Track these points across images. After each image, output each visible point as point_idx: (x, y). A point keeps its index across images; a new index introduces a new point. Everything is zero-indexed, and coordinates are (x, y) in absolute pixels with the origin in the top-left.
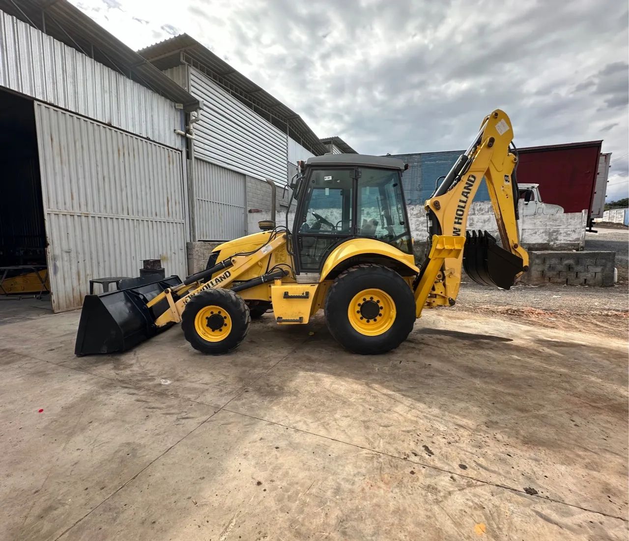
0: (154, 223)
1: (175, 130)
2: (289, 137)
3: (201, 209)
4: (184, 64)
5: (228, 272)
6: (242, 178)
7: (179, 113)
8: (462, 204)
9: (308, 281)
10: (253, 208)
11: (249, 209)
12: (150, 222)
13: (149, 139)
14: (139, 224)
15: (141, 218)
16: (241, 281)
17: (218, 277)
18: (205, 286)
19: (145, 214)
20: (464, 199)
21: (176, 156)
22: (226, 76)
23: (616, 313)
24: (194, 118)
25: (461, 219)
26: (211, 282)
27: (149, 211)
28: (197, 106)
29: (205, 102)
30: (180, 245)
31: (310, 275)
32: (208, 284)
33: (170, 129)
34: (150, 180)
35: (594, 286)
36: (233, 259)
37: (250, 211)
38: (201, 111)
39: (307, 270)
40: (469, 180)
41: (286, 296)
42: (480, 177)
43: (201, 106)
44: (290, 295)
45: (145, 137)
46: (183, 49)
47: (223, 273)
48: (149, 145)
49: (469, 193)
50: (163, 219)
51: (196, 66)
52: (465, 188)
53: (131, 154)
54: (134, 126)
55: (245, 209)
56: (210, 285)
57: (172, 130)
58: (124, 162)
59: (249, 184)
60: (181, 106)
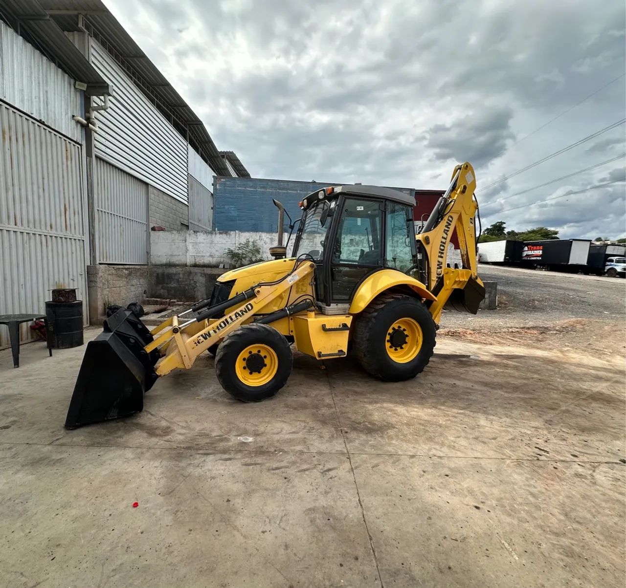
0: (49, 238)
1: (73, 116)
2: (189, 145)
3: (101, 223)
4: (84, 32)
5: (250, 304)
6: (144, 186)
7: (78, 94)
8: (444, 241)
9: (338, 312)
10: (156, 225)
11: (152, 225)
12: (43, 236)
13: (43, 123)
14: (30, 239)
15: (31, 230)
16: (263, 315)
17: (238, 310)
18: (223, 322)
19: (37, 224)
20: (445, 236)
21: (74, 149)
22: (129, 59)
23: (517, 330)
24: (95, 105)
25: (443, 253)
26: (230, 317)
27: (43, 222)
28: (106, 91)
29: (115, 88)
30: (79, 271)
31: (340, 306)
32: (226, 320)
33: (67, 114)
34: (43, 178)
35: (484, 309)
36: (257, 290)
37: (153, 229)
38: (110, 98)
39: (338, 301)
40: (448, 220)
41: (324, 328)
42: (455, 217)
43: (110, 91)
44: (327, 327)
45: (38, 119)
46: (84, 13)
47: (244, 306)
48: (43, 131)
49: (448, 231)
50: (60, 234)
51: (96, 36)
52: (446, 226)
53: (20, 140)
54: (22, 101)
55: (148, 225)
56: (229, 320)
57: (70, 115)
58: (11, 149)
59: (152, 196)
60: (83, 86)
